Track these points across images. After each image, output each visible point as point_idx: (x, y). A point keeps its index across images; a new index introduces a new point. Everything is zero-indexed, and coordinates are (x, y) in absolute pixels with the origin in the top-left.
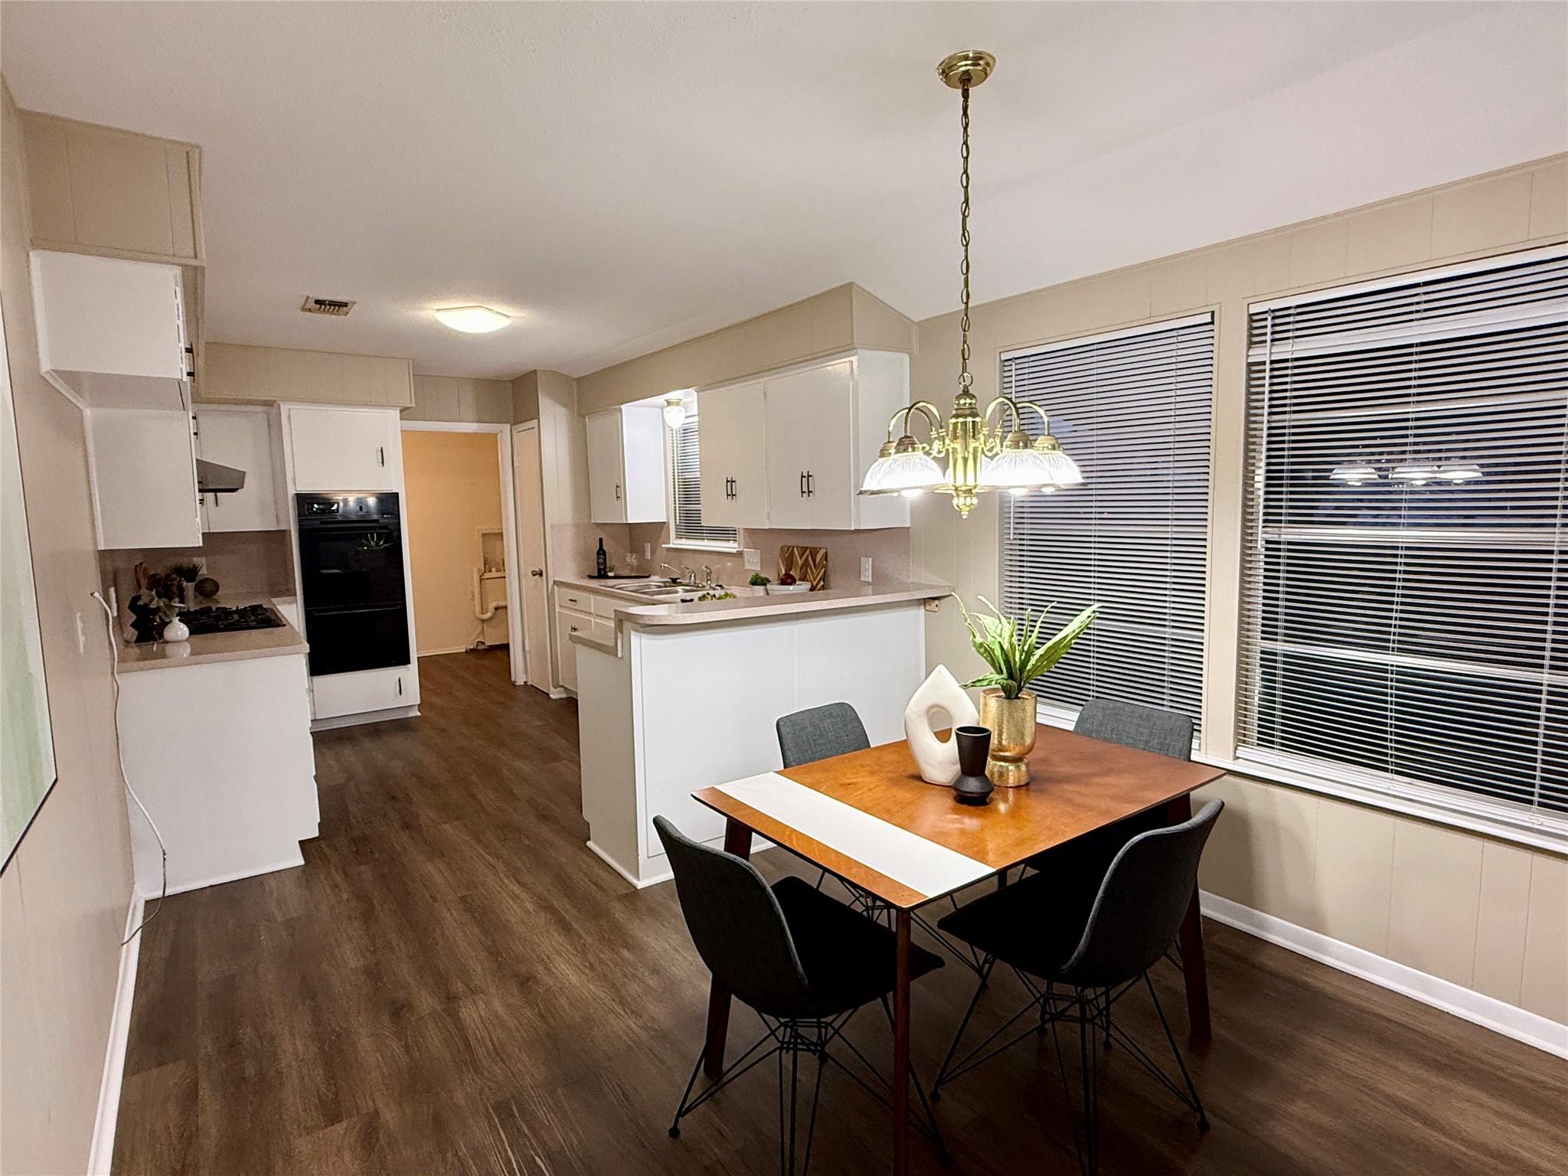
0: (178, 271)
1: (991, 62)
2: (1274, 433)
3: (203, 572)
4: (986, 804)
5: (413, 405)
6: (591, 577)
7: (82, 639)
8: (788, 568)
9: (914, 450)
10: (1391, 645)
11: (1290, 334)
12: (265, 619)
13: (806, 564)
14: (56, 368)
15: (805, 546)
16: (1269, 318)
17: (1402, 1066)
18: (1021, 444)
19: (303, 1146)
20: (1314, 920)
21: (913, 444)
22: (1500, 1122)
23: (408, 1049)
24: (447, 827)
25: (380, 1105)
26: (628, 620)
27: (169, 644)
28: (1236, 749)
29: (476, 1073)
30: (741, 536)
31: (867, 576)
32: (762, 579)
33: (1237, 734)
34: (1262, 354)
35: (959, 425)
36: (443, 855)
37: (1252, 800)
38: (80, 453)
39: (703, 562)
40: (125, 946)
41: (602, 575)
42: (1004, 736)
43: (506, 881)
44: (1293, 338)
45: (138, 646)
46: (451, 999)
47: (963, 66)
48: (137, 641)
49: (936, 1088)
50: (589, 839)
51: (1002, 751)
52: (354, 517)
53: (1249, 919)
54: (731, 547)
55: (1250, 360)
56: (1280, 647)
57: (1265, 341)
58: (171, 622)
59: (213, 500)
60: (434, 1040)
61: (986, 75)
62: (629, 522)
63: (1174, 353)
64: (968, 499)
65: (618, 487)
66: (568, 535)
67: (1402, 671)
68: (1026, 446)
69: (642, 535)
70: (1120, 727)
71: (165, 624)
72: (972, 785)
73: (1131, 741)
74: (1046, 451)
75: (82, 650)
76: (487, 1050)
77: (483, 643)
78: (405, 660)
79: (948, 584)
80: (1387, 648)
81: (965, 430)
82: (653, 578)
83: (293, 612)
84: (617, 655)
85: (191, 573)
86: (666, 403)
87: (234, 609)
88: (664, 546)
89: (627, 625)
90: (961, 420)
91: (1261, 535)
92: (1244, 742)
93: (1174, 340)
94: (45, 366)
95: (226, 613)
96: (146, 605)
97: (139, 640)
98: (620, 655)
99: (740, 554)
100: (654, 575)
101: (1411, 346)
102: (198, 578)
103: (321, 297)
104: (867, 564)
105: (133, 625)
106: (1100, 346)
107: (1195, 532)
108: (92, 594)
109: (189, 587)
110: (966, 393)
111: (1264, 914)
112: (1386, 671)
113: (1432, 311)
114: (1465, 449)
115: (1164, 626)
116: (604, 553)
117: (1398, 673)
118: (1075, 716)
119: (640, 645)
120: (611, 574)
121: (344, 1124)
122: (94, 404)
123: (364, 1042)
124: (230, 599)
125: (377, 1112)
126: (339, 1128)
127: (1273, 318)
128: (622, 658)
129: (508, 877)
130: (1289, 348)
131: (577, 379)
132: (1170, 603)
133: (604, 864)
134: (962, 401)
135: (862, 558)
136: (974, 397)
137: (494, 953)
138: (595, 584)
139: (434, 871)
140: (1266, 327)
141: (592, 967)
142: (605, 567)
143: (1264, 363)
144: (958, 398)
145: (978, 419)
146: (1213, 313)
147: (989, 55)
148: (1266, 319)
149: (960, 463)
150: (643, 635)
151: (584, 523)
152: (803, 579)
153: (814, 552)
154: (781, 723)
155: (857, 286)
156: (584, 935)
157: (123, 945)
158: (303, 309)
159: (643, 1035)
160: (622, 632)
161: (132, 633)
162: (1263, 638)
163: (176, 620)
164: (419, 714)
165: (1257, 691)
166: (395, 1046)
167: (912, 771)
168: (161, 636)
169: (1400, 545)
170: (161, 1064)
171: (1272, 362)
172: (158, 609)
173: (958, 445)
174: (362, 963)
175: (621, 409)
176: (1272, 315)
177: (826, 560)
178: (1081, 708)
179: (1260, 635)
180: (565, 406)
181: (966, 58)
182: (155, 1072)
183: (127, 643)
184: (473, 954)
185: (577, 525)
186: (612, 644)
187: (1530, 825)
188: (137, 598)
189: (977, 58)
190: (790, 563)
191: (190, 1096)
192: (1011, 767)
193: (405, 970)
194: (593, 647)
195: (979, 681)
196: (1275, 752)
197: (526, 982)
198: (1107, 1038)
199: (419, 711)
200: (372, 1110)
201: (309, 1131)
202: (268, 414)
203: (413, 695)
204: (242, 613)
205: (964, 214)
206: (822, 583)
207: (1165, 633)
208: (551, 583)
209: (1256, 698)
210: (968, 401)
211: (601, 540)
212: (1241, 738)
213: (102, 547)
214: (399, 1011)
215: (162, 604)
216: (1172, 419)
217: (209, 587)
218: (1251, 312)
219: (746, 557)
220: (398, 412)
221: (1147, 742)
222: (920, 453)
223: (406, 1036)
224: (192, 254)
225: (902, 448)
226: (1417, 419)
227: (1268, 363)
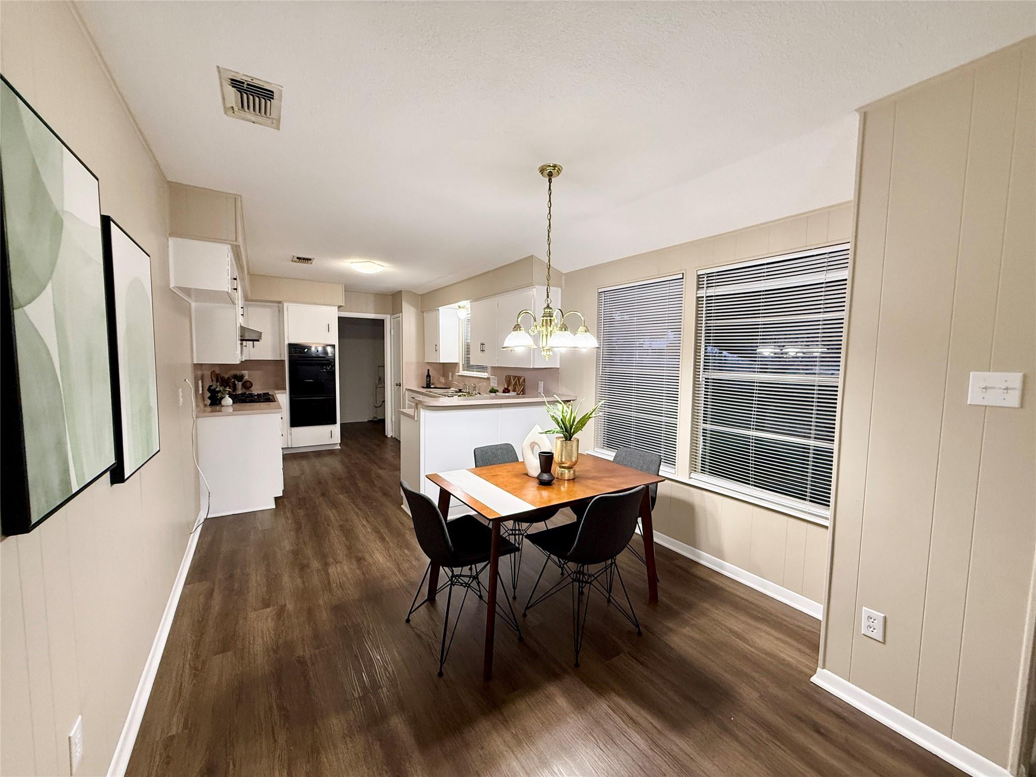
0: (229, 246)
1: (560, 168)
2: (708, 329)
3: (246, 378)
4: (551, 485)
5: (344, 305)
6: (423, 387)
7: (181, 400)
8: (508, 386)
9: (520, 330)
10: (752, 427)
11: (714, 285)
12: (267, 398)
13: (516, 383)
14: (176, 286)
15: (515, 375)
16: (705, 277)
17: (741, 617)
18: (563, 329)
19: (252, 615)
20: (720, 554)
21: (520, 328)
22: (776, 642)
23: (303, 583)
24: (340, 496)
25: (287, 602)
26: (419, 403)
27: (223, 407)
28: (690, 474)
29: (330, 593)
30: (489, 370)
31: (541, 389)
32: (495, 390)
33: (690, 467)
34: (702, 293)
35: (544, 321)
36: (336, 508)
37: (696, 497)
38: (187, 321)
39: (472, 383)
40: (192, 534)
41: (428, 386)
42: (563, 457)
43: (362, 519)
44: (715, 286)
45: (211, 407)
46: (326, 565)
47: (549, 169)
48: (210, 405)
49: (525, 611)
50: (402, 504)
51: (563, 464)
52: (314, 355)
53: (694, 554)
54: (485, 375)
55: (698, 296)
56: (708, 427)
57: (704, 287)
58: (225, 397)
59: (252, 345)
60: (316, 580)
61: (559, 173)
62: (441, 362)
63: (668, 291)
64: (548, 352)
65: (436, 345)
66: (414, 368)
67: (757, 439)
68: (565, 330)
69: (447, 368)
70: (632, 460)
71: (222, 398)
72: (546, 477)
73: (635, 466)
74: (582, 333)
75: (181, 404)
76: (337, 585)
77: (376, 418)
78: (334, 422)
79: (574, 395)
80: (750, 428)
81: (547, 323)
82: (452, 389)
83: (283, 398)
84: (414, 419)
85: (240, 378)
86: (458, 307)
87: (256, 394)
88: (457, 374)
89: (419, 406)
90: (545, 318)
91: (702, 376)
92: (695, 471)
93: (668, 285)
94: (172, 286)
95: (252, 395)
96: (215, 389)
97: (211, 405)
98: (416, 419)
99: (488, 379)
100: (453, 387)
101: (760, 291)
102: (244, 381)
103: (300, 256)
104: (541, 384)
105: (209, 398)
106: (639, 287)
107: (674, 373)
108: (185, 380)
109: (239, 385)
110: (548, 307)
111: (701, 552)
112: (749, 438)
113: (770, 276)
114: (785, 338)
115: (662, 416)
116: (430, 377)
117: (755, 440)
118: (614, 454)
119: (424, 414)
120: (432, 386)
121: (271, 608)
122: (196, 301)
123: (286, 579)
124: (256, 390)
125: (285, 606)
126: (268, 610)
127: (707, 277)
128: (417, 421)
129: (363, 518)
130: (713, 291)
131: (421, 295)
132: (665, 405)
133: (406, 515)
134: (546, 310)
135: (539, 382)
136: (551, 308)
137: (349, 548)
138: (424, 390)
139: (332, 514)
140: (704, 281)
141: (390, 556)
142: (430, 383)
143: (703, 297)
144: (545, 309)
145: (552, 318)
146: (683, 274)
147: (560, 166)
148: (704, 277)
149: (544, 336)
150: (426, 410)
151: (421, 363)
152: (514, 391)
153: (519, 378)
154: (476, 450)
155: (536, 257)
156: (390, 543)
157: (191, 534)
158: (292, 261)
159: (405, 583)
160: (417, 409)
161: (208, 402)
162: (703, 423)
163: (227, 396)
164: (340, 448)
165: (701, 448)
166: (299, 581)
167: (525, 472)
168: (220, 403)
169: (756, 381)
170: (200, 581)
171: (707, 297)
172: (220, 391)
173: (544, 329)
174: (292, 548)
175: (439, 310)
176: (707, 276)
177: (524, 382)
178: (617, 451)
179: (702, 421)
180: (414, 307)
181: (550, 166)
182: (197, 584)
183: (205, 405)
184: (340, 547)
185: (418, 363)
186: (413, 415)
187: (805, 510)
188: (210, 386)
189: (555, 166)
190: (509, 384)
191: (210, 594)
192: (567, 471)
193: (309, 552)
194: (406, 416)
195: (549, 431)
196: (706, 475)
197: (360, 560)
198: (609, 597)
199: (340, 446)
200: (284, 604)
201: (255, 610)
202: (279, 307)
203: (337, 439)
204: (259, 395)
205: (548, 231)
206: (522, 393)
207: (662, 419)
208: (404, 389)
209: (701, 451)
210: (549, 310)
211: (428, 370)
212: (693, 469)
213: (195, 362)
214: (303, 568)
215: (221, 389)
216: (666, 321)
217: (248, 384)
218: (698, 274)
219: (491, 380)
220: (337, 308)
221: (642, 467)
222: (523, 332)
223: (304, 578)
224: (234, 239)
225: (515, 329)
226: (764, 324)
227: (705, 297)
